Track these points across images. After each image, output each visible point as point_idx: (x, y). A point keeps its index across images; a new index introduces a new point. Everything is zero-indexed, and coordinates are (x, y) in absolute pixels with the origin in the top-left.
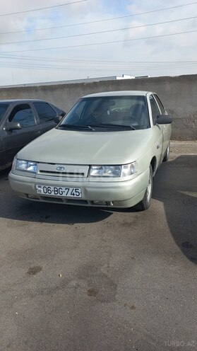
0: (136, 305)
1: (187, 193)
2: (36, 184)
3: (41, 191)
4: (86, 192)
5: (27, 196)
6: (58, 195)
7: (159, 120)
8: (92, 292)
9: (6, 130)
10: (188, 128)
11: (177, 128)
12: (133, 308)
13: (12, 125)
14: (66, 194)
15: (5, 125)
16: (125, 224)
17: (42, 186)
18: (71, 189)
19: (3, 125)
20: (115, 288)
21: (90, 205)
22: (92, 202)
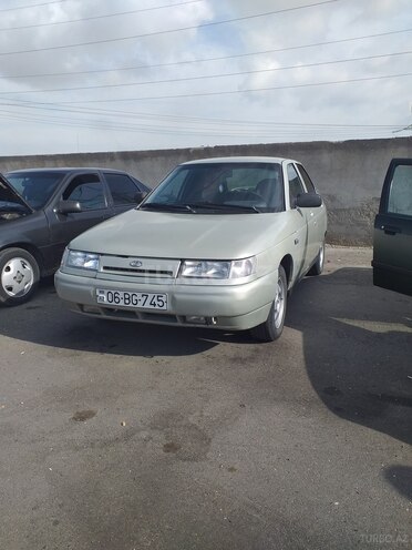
0: (236, 467)
1: (345, 321)
2: (96, 287)
3: (105, 299)
4: (173, 300)
5: (82, 310)
6: (131, 305)
7: (301, 201)
8: (169, 448)
9: (58, 212)
10: (359, 225)
11: (341, 224)
12: (232, 470)
13: (68, 205)
14: (143, 304)
15: (57, 205)
16: (236, 360)
17: (106, 292)
18: (150, 296)
19: (53, 204)
20: (208, 444)
21: (179, 324)
22: (184, 318)
